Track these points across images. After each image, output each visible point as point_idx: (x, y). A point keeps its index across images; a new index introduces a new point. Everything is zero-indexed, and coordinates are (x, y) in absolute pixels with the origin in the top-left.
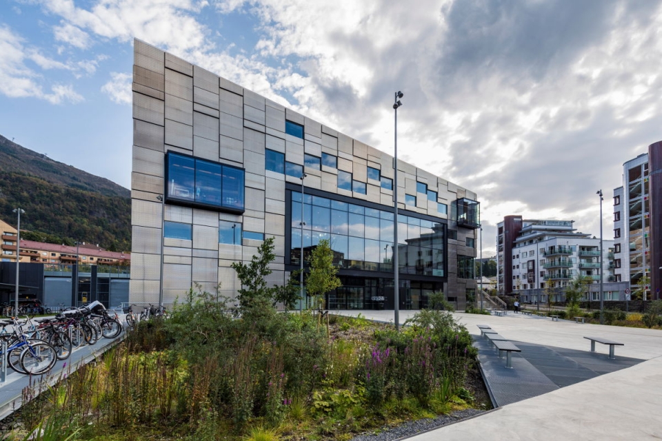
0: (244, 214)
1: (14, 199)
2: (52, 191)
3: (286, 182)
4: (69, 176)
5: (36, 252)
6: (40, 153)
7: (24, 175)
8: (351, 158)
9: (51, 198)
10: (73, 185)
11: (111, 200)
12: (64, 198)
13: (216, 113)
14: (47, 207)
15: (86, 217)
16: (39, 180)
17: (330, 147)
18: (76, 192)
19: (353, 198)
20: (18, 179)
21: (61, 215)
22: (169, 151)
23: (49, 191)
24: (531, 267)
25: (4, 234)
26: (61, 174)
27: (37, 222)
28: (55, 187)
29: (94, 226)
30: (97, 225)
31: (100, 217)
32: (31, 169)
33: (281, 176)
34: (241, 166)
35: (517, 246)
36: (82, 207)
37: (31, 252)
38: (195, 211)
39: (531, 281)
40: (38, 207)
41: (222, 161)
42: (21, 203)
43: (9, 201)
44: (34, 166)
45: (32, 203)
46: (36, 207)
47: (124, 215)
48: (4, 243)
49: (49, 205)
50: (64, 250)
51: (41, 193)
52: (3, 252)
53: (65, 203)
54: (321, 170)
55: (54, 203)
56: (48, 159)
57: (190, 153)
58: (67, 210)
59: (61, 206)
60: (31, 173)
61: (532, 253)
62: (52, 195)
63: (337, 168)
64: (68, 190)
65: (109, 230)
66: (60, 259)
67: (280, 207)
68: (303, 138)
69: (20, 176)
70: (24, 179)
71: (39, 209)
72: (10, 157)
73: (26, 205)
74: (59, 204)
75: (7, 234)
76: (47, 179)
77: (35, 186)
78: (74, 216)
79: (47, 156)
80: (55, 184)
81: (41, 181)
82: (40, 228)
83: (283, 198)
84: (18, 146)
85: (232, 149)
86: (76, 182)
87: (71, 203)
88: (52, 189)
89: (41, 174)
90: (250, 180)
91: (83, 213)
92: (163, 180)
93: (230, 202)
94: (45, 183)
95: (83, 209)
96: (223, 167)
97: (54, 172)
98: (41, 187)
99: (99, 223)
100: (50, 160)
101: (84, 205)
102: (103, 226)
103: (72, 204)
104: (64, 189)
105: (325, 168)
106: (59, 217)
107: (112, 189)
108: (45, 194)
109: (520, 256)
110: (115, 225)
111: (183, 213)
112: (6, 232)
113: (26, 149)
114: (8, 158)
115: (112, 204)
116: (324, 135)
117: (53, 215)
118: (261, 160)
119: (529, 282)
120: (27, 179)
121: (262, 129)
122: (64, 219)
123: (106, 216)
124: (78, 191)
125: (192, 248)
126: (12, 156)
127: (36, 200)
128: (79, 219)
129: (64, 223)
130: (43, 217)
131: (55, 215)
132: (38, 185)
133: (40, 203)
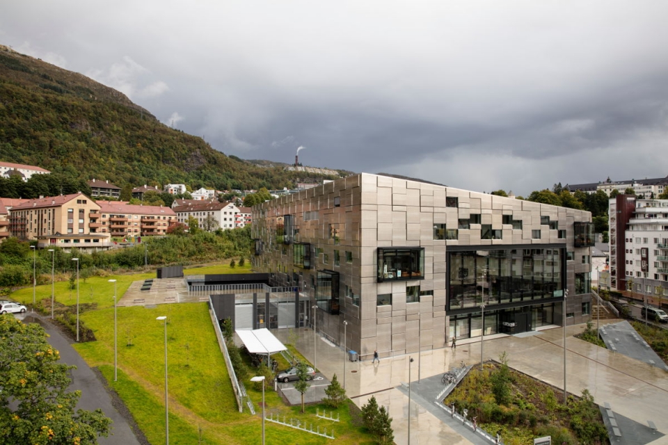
2: (30, 100)
9: (29, 108)
11: (94, 106)
12: (43, 108)
14: (26, 121)
15: (67, 131)
18: (56, 100)
21: (40, 130)
23: (27, 100)
24: (644, 255)
26: (30, 72)
27: (16, 140)
29: (77, 142)
30: (79, 140)
31: (83, 129)
35: (631, 228)
36: (64, 119)
39: (646, 270)
40: (15, 122)
46: (14, 122)
47: (109, 125)
49: (27, 119)
51: (18, 103)
53: (45, 114)
55: (33, 115)
56: (13, 52)
58: (48, 123)
59: (41, 118)
61: (645, 240)
62: (30, 106)
65: (93, 146)
68: (457, 207)
71: (17, 125)
74: (38, 117)
77: (11, 95)
78: (55, 130)
81: (16, 88)
82: (19, 148)
86: (48, 82)
88: (30, 97)
91: (64, 126)
95: (65, 122)
97: (23, 71)
98: (17, 95)
99: (83, 138)
100: (15, 53)
101: (65, 116)
102: (87, 142)
103: (52, 115)
104: (41, 95)
106: (38, 133)
107: (87, 87)
108: (22, 104)
109: (634, 240)
110: (99, 138)
112: (91, 210)
115: (95, 112)
117: (32, 130)
119: (642, 270)
122: (44, 135)
123: (89, 128)
124: (58, 97)
128: (60, 134)
129: (45, 139)
130: (21, 134)
131: (35, 130)
132: (14, 94)
133: (19, 117)
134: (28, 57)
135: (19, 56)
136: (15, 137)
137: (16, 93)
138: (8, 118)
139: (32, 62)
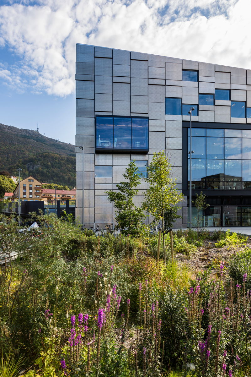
0: (149, 153)
1: (45, 167)
2: (61, 160)
3: (183, 121)
4: (69, 150)
5: (51, 195)
6: (56, 139)
7: (49, 153)
8: (245, 87)
9: (60, 164)
10: (70, 155)
12: (66, 163)
13: (127, 80)
14: (59, 170)
16: (55, 154)
17: (223, 83)
19: (247, 124)
20: (46, 156)
21: (65, 173)
22: (97, 116)
23: (59, 160)
25: (36, 186)
26: (65, 150)
28: (62, 157)
32: (52, 149)
33: (178, 118)
34: (146, 115)
37: (49, 195)
38: (115, 156)
41: (132, 115)
42: (48, 169)
43: (43, 169)
44: (53, 147)
45: (52, 168)
48: (36, 191)
49: (59, 168)
50: (63, 193)
51: (56, 162)
52: (36, 196)
53: (67, 165)
54: (214, 104)
55: (62, 166)
56: (59, 142)
57: (111, 114)
58: (68, 169)
59: (65, 168)
60: (52, 152)
62: (61, 162)
63: (230, 99)
64: (68, 158)
66: (61, 198)
67: (178, 143)
68: (198, 81)
69: (47, 154)
70: (49, 155)
71: (55, 171)
72: (43, 145)
73: (50, 170)
74: (64, 167)
75: (37, 186)
76: (59, 153)
77: (53, 159)
78: (71, 173)
79: (59, 140)
80: (62, 156)
81: (56, 155)
82: (56, 182)
83: (180, 135)
84: (47, 137)
85: (139, 104)
87: (69, 166)
89: (56, 151)
90: (153, 125)
92: (94, 137)
93: (138, 145)
94: (58, 156)
96: (133, 119)
97: (62, 149)
98: (56, 158)
100: (60, 142)
104: (66, 158)
105: (218, 102)
106: (64, 174)
108: (58, 162)
111: (107, 158)
112: (36, 185)
113: (50, 138)
114: (42, 145)
116: (217, 74)
118: (162, 107)
120: (50, 155)
121: (163, 82)
122: (66, 175)
124: (72, 158)
125: (113, 183)
126: (44, 144)
127: (54, 166)
128: (73, 174)
129: (67, 177)
130: (57, 175)
131: (63, 173)
132: (55, 158)
133: (56, 167)
134: (65, 143)
135: (61, 143)
136: (54, 177)
137: (55, 157)
138: (52, 169)
139: (66, 145)
